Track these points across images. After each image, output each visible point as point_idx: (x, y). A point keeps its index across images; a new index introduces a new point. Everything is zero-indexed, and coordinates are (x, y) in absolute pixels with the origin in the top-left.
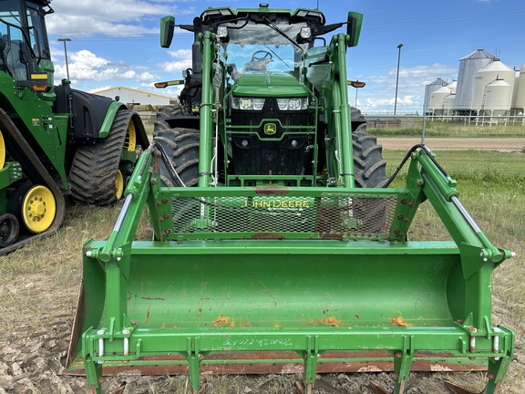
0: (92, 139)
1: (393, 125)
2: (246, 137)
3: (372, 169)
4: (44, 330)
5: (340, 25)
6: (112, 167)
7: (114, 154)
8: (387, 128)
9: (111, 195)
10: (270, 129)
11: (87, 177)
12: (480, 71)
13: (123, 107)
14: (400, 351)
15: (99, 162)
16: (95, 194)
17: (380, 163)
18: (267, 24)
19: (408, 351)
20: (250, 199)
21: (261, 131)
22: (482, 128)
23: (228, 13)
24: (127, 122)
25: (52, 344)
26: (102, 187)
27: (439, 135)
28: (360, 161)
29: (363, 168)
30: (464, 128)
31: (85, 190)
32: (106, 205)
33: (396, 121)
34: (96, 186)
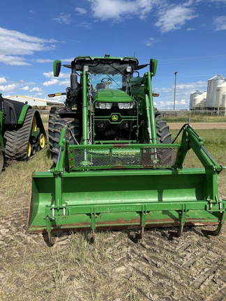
0: (14, 125)
1: (174, 116)
2: (103, 122)
3: (165, 137)
4: (10, 216)
5: (146, 65)
6: (26, 139)
7: (26, 132)
8: (170, 118)
9: (25, 155)
10: (115, 118)
11: (12, 145)
12: (219, 86)
13: (30, 107)
14: (181, 211)
15: (19, 137)
16: (17, 155)
17: (169, 134)
18: (109, 64)
19: (185, 211)
20: (111, 150)
21: (110, 119)
22: (220, 117)
23: (89, 59)
24: (33, 115)
25: (17, 222)
26: (20, 151)
27: (198, 121)
28: (159, 133)
29: (160, 137)
30: (211, 118)
31: (11, 152)
32: (24, 160)
33: (175, 114)
34: (17, 150)
